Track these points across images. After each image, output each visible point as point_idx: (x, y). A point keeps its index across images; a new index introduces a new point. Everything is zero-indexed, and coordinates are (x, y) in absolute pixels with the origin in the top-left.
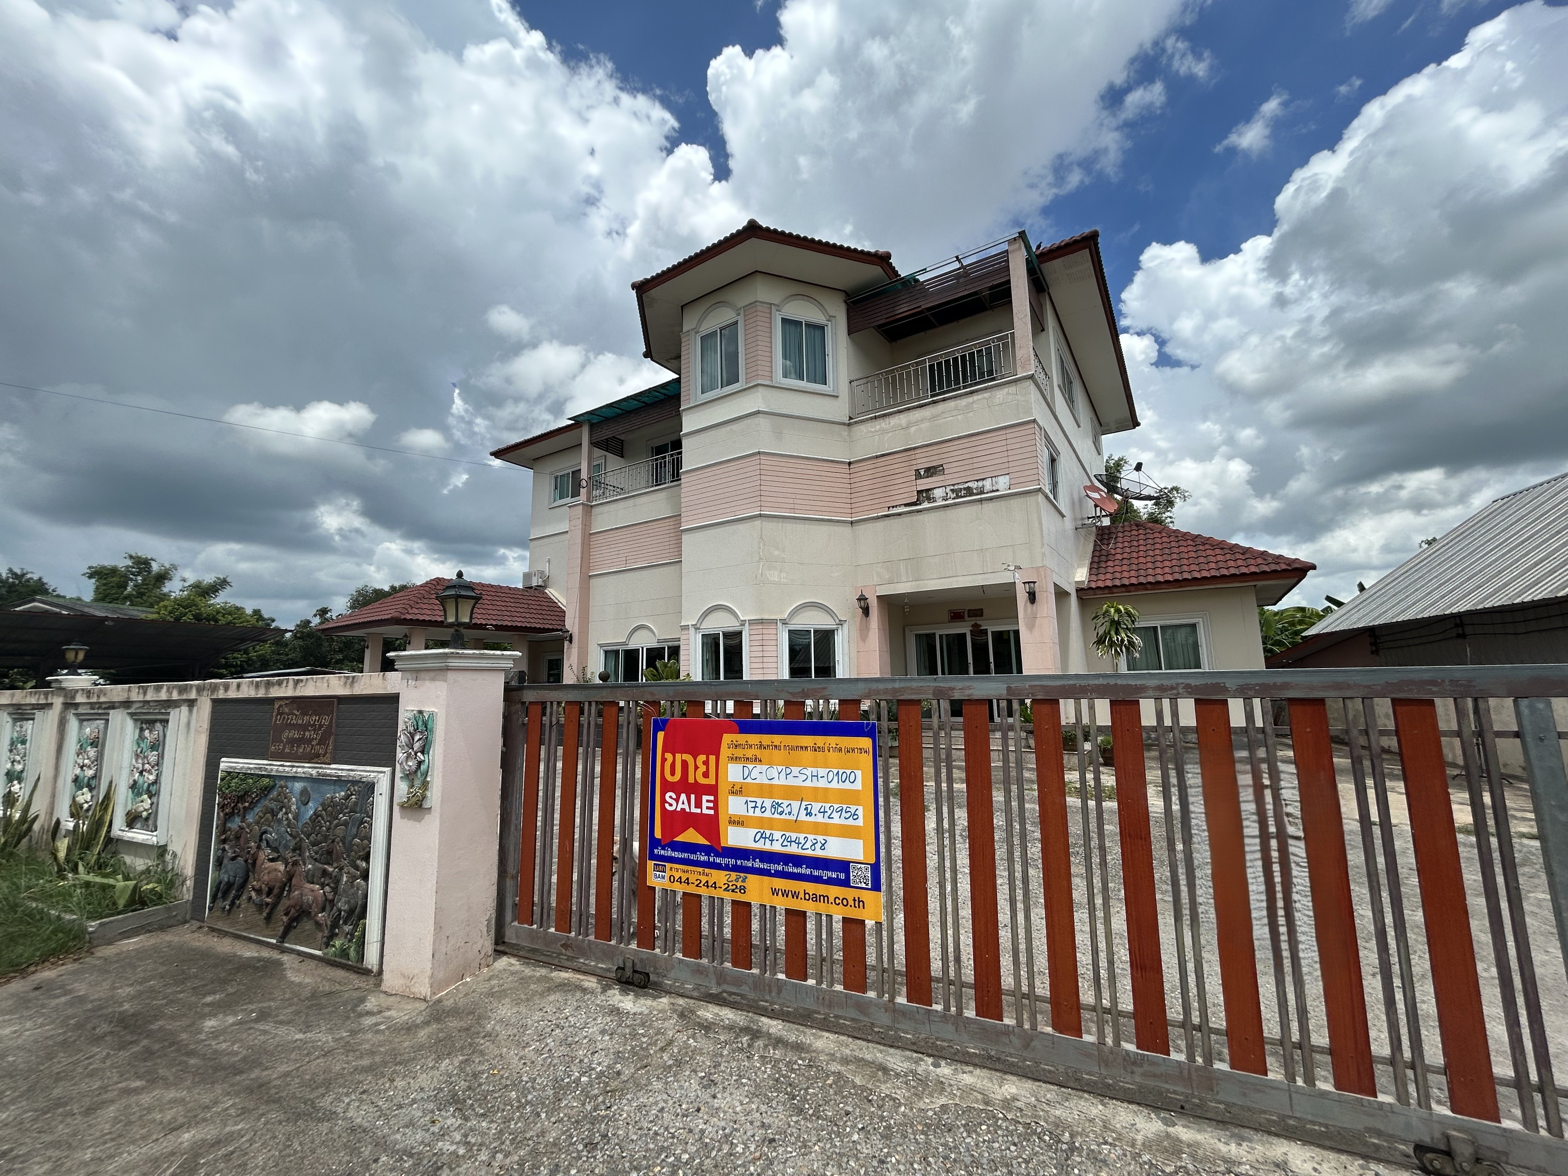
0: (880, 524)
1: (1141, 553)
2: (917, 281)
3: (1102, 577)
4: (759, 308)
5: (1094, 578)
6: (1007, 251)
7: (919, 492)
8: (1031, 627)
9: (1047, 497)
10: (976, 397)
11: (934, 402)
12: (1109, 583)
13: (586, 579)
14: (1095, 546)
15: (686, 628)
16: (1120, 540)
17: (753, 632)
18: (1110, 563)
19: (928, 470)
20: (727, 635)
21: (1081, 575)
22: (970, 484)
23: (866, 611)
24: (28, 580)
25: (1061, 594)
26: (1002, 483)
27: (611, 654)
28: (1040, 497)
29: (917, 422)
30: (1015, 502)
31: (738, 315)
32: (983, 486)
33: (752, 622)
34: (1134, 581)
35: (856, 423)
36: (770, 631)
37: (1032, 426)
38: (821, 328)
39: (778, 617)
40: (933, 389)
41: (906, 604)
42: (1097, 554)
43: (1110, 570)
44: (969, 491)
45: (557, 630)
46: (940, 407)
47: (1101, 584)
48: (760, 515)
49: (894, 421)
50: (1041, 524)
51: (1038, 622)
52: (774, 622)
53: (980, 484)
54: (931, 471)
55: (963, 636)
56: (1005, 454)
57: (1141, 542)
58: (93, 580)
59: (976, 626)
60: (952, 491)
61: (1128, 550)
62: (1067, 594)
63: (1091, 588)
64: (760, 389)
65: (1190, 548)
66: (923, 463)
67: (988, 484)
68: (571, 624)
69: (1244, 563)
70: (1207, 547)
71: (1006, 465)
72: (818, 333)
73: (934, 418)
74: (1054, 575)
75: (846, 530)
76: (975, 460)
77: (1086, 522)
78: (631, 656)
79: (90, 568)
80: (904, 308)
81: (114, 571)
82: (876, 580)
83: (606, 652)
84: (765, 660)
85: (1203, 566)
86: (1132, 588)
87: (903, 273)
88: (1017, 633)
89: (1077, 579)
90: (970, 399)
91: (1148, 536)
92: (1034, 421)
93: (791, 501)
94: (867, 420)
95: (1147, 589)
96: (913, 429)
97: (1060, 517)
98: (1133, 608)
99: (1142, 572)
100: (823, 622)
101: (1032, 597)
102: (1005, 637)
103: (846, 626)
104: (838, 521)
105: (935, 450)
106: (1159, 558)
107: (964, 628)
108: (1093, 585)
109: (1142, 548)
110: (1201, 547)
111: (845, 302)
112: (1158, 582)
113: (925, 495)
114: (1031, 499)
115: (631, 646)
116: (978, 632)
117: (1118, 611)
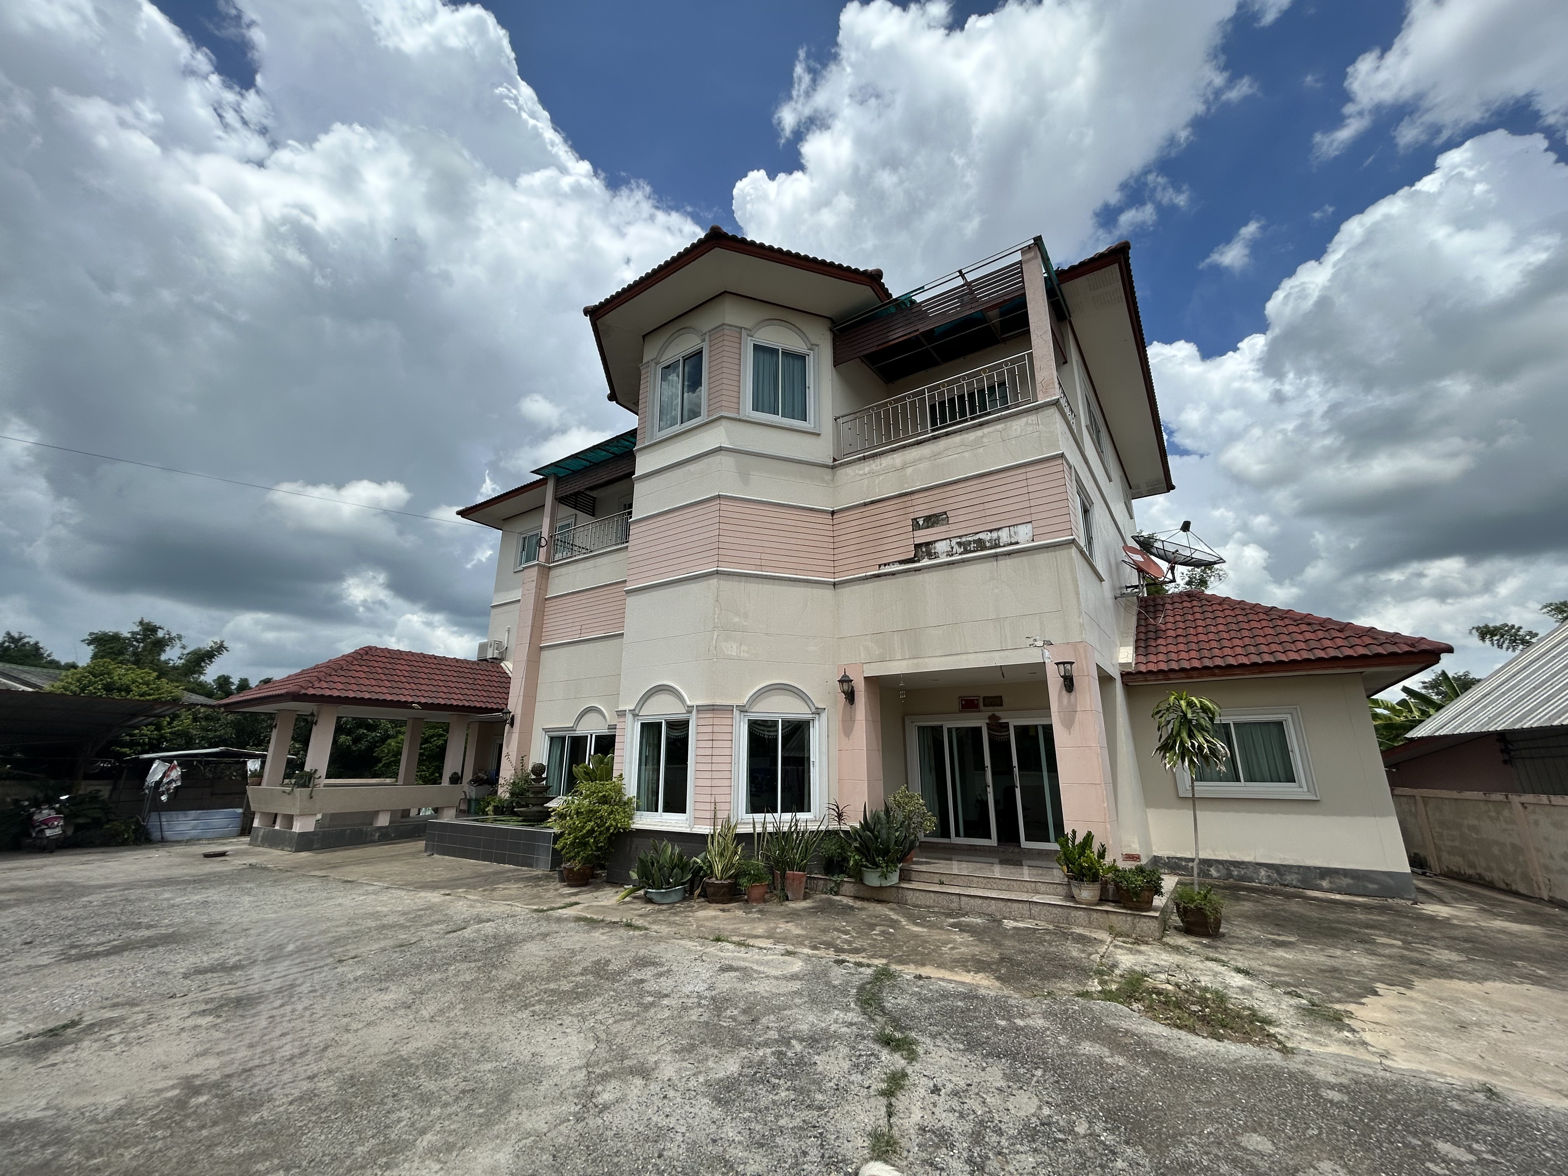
0: (869, 586)
1: (1200, 630)
2: (913, 302)
3: (1152, 658)
4: (726, 332)
5: (1142, 659)
6: (1020, 262)
7: (917, 546)
8: (1069, 724)
9: (1082, 552)
10: (986, 430)
11: (935, 438)
12: (1164, 666)
13: (536, 651)
14: (1138, 620)
15: (621, 714)
16: (1170, 612)
17: (701, 722)
18: (1160, 641)
19: (928, 519)
20: (671, 725)
21: (1126, 655)
22: (981, 536)
23: (850, 696)
24: (24, 645)
25: (1105, 679)
26: (1024, 535)
27: (556, 741)
28: (1074, 551)
29: (914, 462)
30: (1041, 558)
31: (704, 341)
32: (999, 538)
33: (700, 709)
34: (1196, 664)
35: (841, 465)
36: (721, 721)
37: (1060, 461)
38: (802, 358)
39: (735, 703)
40: (934, 423)
41: (902, 688)
42: (1143, 629)
43: (1162, 649)
44: (981, 545)
45: (498, 710)
46: (943, 443)
47: (1153, 667)
48: (717, 572)
49: (886, 461)
50: (1076, 586)
51: (1078, 716)
52: (729, 709)
53: (995, 535)
54: (932, 520)
55: (978, 730)
56: (1026, 497)
57: (1198, 616)
58: (92, 647)
59: (993, 718)
60: (959, 544)
61: (1181, 625)
62: (1111, 679)
63: (1140, 673)
64: (724, 423)
65: (1264, 623)
66: (922, 508)
67: (1004, 535)
68: (515, 704)
69: (1345, 643)
70: (1287, 621)
71: (1027, 511)
72: (798, 364)
73: (935, 456)
74: (1096, 654)
75: (828, 593)
76: (987, 506)
77: (1125, 591)
78: (578, 743)
79: (91, 634)
80: (899, 334)
81: (116, 637)
82: (863, 657)
83: (552, 739)
84: (715, 759)
85: (1288, 646)
86: (1195, 673)
87: (896, 292)
88: (1048, 730)
89: (1121, 661)
90: (979, 433)
91: (1205, 608)
92: (1062, 455)
93: (758, 556)
94: (854, 461)
95: (1214, 675)
96: (909, 471)
97: (1098, 582)
98: (1211, 701)
99: (1206, 653)
100: (794, 709)
101: (1069, 683)
102: (1032, 733)
103: (824, 716)
104: (816, 582)
105: (937, 494)
106: (1226, 635)
107: (978, 721)
108: (1143, 668)
109: (1199, 623)
110: (1279, 623)
111: (831, 330)
112: (1230, 667)
113: (924, 549)
114: (1062, 554)
115: (579, 732)
116: (997, 727)
117: (1190, 704)
